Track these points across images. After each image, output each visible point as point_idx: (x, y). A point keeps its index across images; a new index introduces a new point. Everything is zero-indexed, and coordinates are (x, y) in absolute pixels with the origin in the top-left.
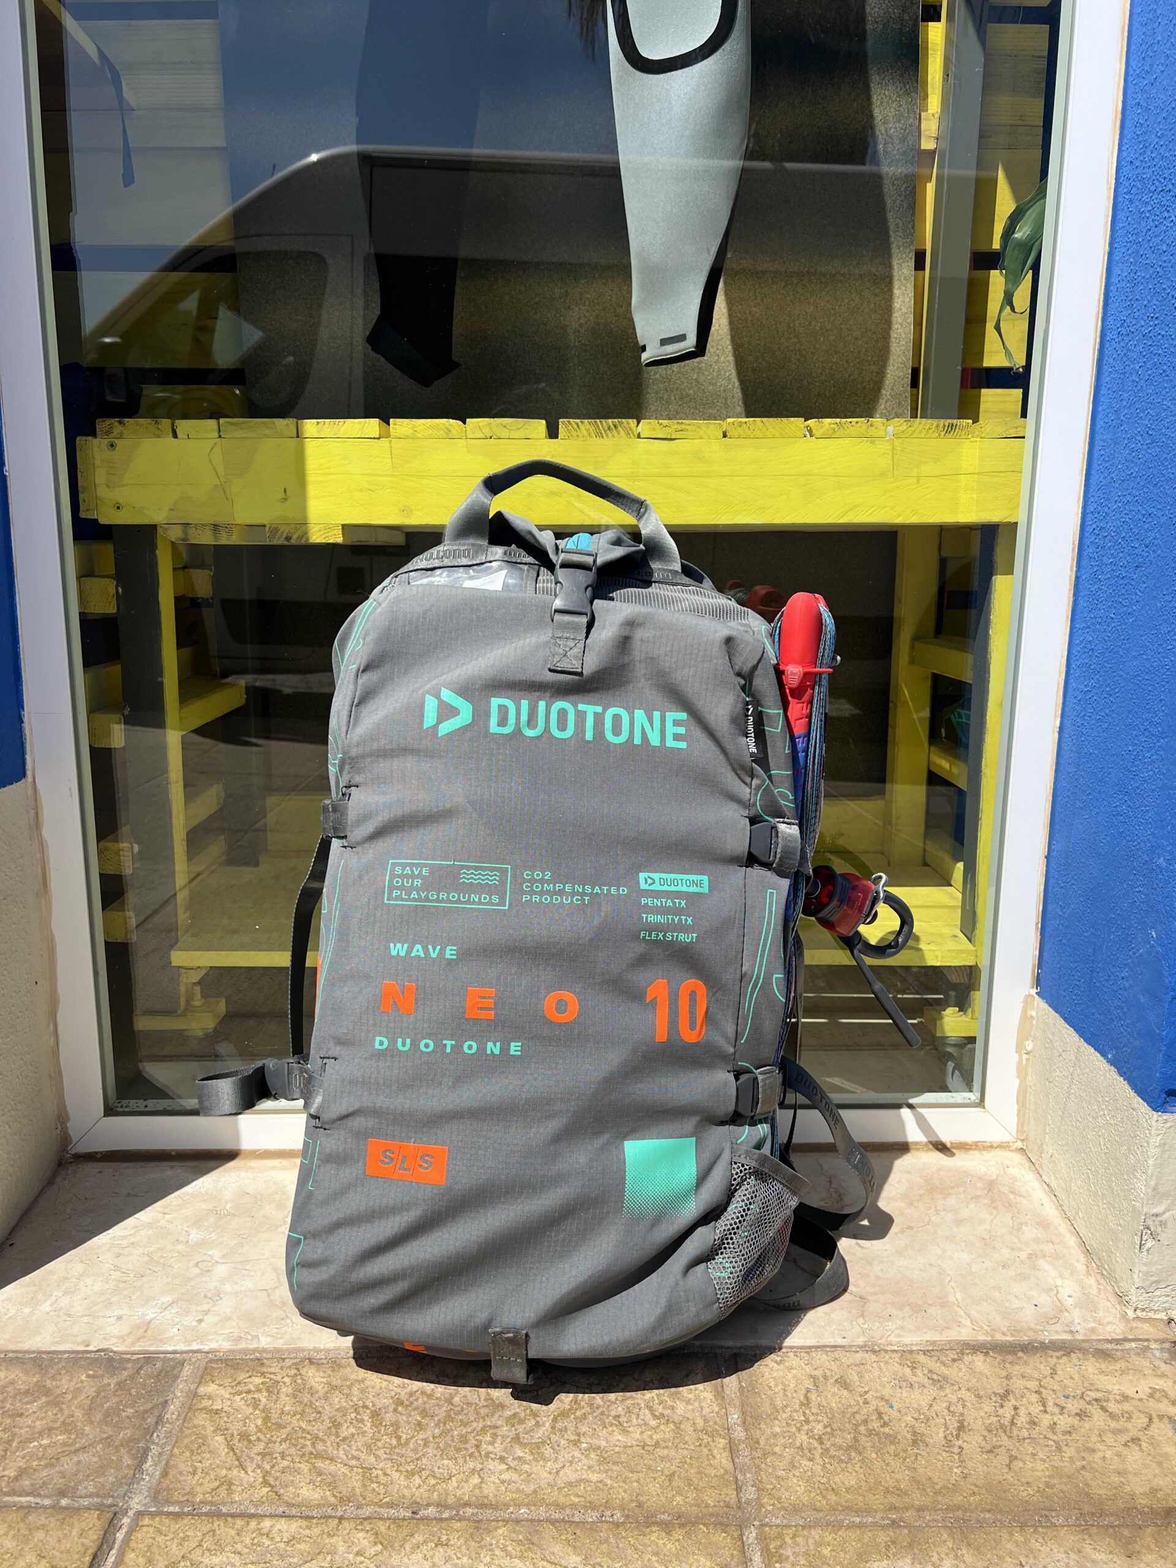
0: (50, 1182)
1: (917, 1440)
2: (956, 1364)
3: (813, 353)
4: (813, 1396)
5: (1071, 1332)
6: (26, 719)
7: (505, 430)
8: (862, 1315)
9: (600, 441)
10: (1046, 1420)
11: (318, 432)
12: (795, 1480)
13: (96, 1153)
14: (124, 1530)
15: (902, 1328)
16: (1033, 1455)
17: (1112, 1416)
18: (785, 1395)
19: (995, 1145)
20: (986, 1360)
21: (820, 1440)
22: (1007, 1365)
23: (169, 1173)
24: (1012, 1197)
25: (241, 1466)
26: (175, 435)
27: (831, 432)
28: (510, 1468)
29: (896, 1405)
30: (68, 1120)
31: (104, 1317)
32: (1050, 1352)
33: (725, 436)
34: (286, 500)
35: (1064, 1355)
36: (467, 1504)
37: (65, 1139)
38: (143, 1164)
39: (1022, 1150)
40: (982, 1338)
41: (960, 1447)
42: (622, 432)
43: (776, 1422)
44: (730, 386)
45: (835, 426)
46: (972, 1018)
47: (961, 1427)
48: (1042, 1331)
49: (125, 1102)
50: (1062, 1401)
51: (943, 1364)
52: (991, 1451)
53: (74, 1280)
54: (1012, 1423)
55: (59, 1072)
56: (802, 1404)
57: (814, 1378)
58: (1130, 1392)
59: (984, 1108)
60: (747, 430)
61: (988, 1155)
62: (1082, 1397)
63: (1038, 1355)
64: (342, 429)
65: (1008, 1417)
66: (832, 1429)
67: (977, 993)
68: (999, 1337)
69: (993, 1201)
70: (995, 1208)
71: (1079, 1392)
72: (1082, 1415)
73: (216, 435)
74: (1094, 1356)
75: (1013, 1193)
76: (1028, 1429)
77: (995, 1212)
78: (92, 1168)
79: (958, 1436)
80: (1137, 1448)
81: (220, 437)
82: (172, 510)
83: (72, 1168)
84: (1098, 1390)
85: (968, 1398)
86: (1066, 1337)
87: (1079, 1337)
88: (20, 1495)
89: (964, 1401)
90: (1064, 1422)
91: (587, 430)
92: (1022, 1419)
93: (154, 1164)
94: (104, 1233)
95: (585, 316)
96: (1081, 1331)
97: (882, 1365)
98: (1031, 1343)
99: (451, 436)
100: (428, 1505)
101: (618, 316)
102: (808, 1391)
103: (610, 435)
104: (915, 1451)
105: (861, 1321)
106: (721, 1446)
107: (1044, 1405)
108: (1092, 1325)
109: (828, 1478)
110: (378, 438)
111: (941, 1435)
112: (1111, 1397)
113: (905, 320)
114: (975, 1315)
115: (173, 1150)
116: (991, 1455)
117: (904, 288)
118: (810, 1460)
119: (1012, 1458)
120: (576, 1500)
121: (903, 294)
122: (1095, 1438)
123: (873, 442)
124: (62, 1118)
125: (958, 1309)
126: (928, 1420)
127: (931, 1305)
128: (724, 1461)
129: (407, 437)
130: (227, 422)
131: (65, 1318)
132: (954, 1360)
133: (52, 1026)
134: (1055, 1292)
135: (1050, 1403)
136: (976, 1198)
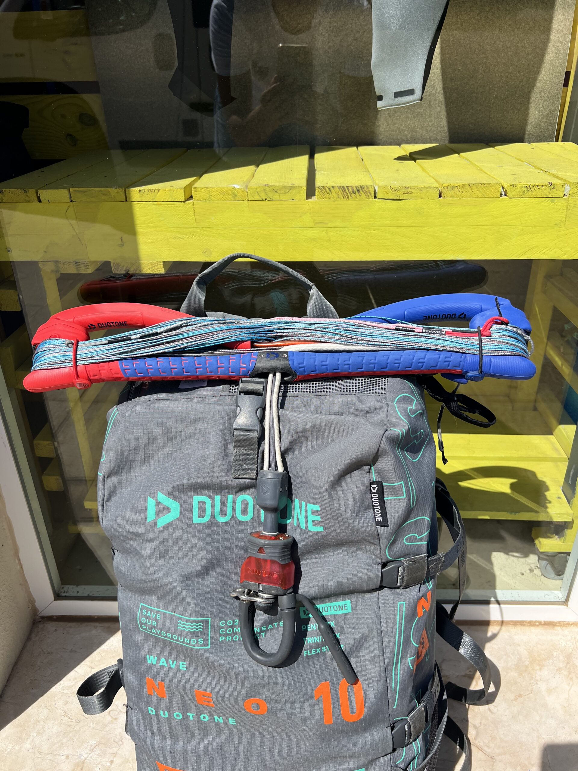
0: (28, 638)
7: (276, 194)
9: (345, 201)
11: (140, 197)
13: (53, 616)
23: (94, 632)
26: (40, 201)
27: (521, 193)
30: (35, 602)
31: (59, 755)
33: (440, 196)
34: (123, 245)
37: (35, 611)
38: (79, 623)
42: (363, 195)
45: (525, 189)
49: (66, 587)
53: (42, 723)
55: (25, 581)
59: (567, 606)
60: (458, 193)
61: (566, 631)
64: (158, 195)
73: (69, 201)
78: (51, 626)
81: (72, 201)
82: (46, 252)
83: (41, 626)
91: (337, 193)
93: (86, 624)
94: (58, 684)
99: (237, 199)
103: (354, 196)
110: (184, 202)
115: (95, 616)
123: (552, 201)
124: (31, 601)
129: (205, 200)
130: (76, 191)
131: (38, 755)
133: (17, 561)
136: (559, 669)
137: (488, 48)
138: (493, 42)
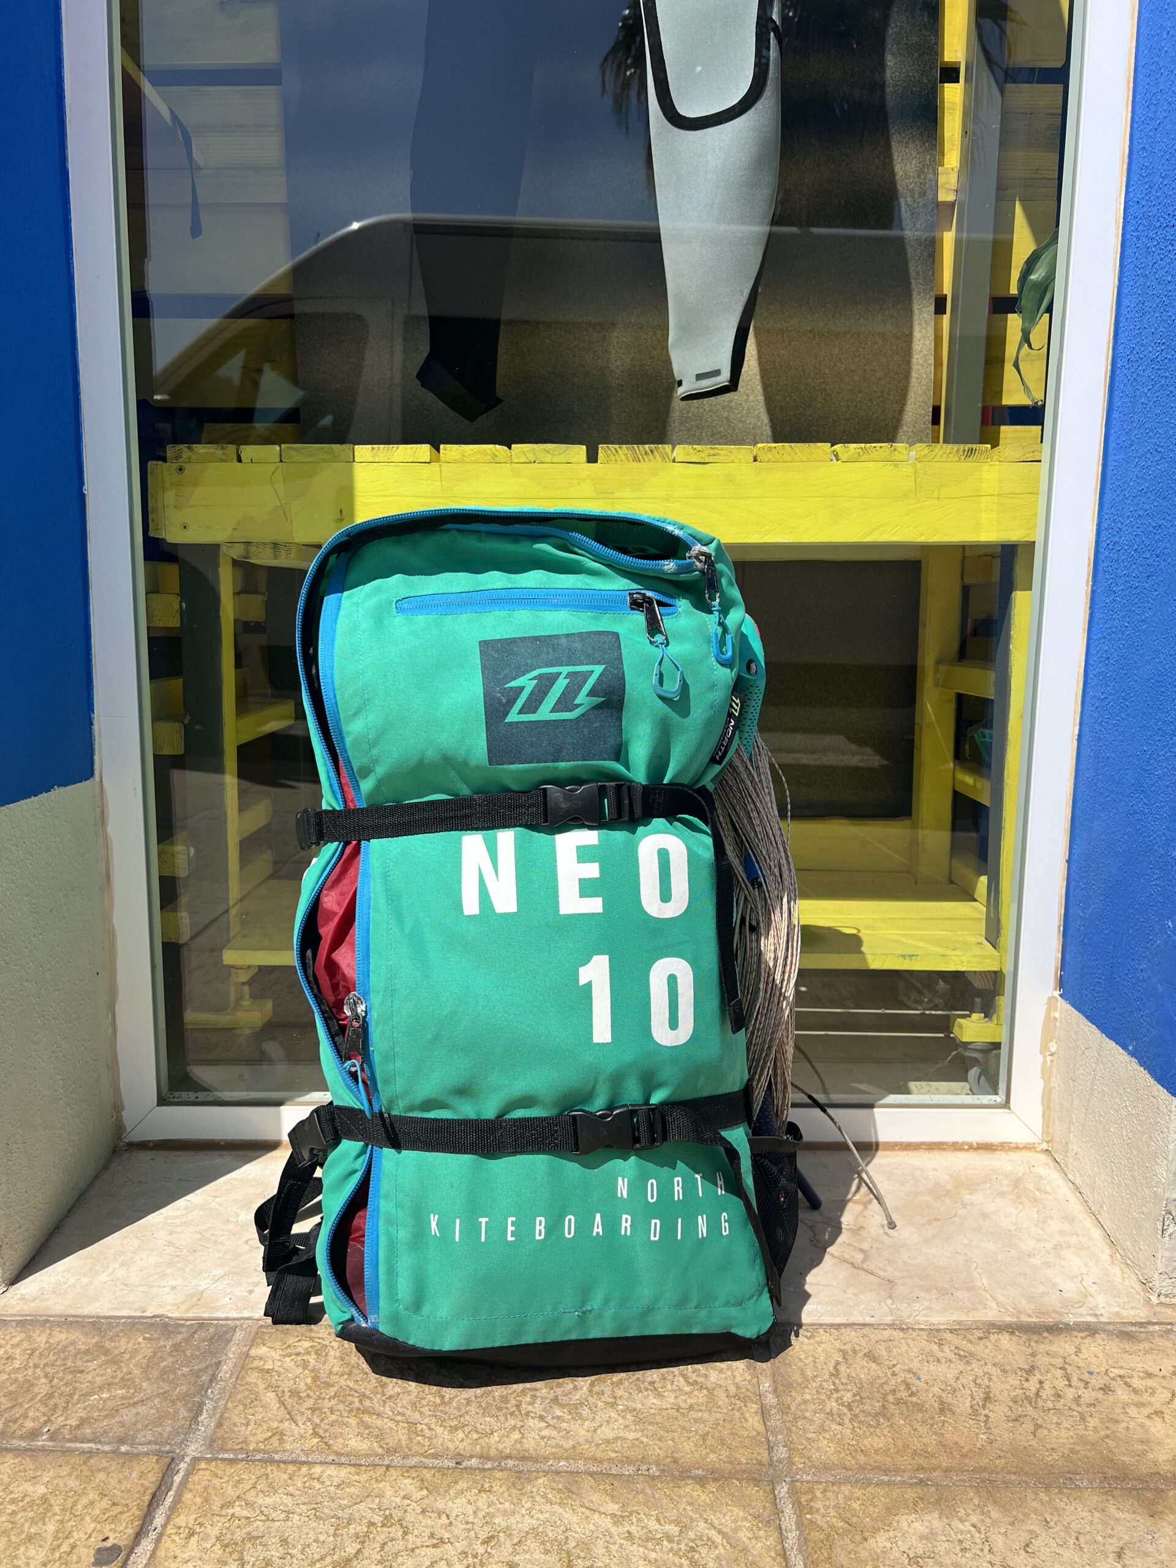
0: (105, 1167)
1: (944, 1408)
2: (982, 1342)
3: (838, 393)
4: (842, 1368)
5: (1096, 1315)
6: (95, 722)
7: (548, 455)
8: (891, 1297)
9: (636, 464)
10: (1070, 1393)
11: (373, 456)
12: (825, 1442)
13: (149, 1142)
14: (181, 1474)
15: (929, 1308)
16: (1058, 1424)
17: (1136, 1391)
18: (815, 1366)
19: (1021, 1146)
20: (1011, 1339)
21: (849, 1407)
22: (1033, 1344)
23: (219, 1161)
24: (1037, 1193)
25: (292, 1419)
26: (240, 460)
27: (856, 456)
28: (549, 1426)
29: (923, 1378)
30: (123, 1109)
31: (159, 1286)
32: (1075, 1333)
33: (755, 460)
34: (342, 520)
35: (1088, 1336)
36: (509, 1457)
37: (119, 1129)
38: (193, 1152)
39: (1047, 1151)
40: (1008, 1319)
41: (986, 1416)
42: (658, 457)
43: (807, 1390)
44: (759, 424)
45: (860, 450)
46: (997, 1024)
47: (987, 1398)
48: (1067, 1314)
49: (176, 1094)
50: (1086, 1377)
51: (970, 1341)
52: (1016, 1420)
53: (130, 1254)
54: (1037, 1395)
55: (115, 1061)
56: (832, 1375)
57: (844, 1353)
58: (1154, 1370)
59: (1009, 1109)
60: (776, 455)
61: (1013, 1156)
62: (1106, 1373)
63: (1063, 1335)
64: (396, 454)
65: (1034, 1390)
66: (861, 1398)
67: (1002, 998)
68: (1025, 1319)
69: (1018, 1197)
70: (1020, 1203)
71: (1103, 1369)
72: (1106, 1389)
73: (278, 460)
74: (1117, 1337)
75: (1038, 1190)
76: (1053, 1401)
77: (1021, 1207)
78: (144, 1156)
79: (984, 1406)
80: (1160, 1420)
81: (281, 461)
82: (235, 529)
83: (126, 1155)
84: (1121, 1367)
85: (994, 1373)
86: (1090, 1319)
87: (1103, 1319)
88: (82, 1442)
89: (990, 1375)
90: (1088, 1395)
91: (625, 455)
92: (1047, 1392)
93: (204, 1152)
94: (157, 1213)
95: (622, 359)
96: (1106, 1315)
97: (910, 1341)
98: (1056, 1324)
99: (497, 460)
100: (471, 1457)
101: (653, 358)
102: (838, 1363)
103: (646, 459)
104: (942, 1418)
105: (889, 1302)
106: (753, 1410)
107: (1069, 1380)
108: (1116, 1309)
109: (858, 1441)
110: (429, 463)
111: (968, 1404)
112: (1135, 1374)
113: (926, 361)
114: (1001, 1298)
115: (222, 1140)
116: (1017, 1424)
117: (924, 331)
118: (840, 1424)
119: (1038, 1427)
120: (614, 1455)
121: (924, 337)
122: (1118, 1410)
123: (896, 466)
124: (118, 1107)
125: (984, 1293)
126: (955, 1391)
127: (957, 1289)
128: (756, 1424)
129: (456, 462)
130: (289, 448)
131: (122, 1287)
132: (980, 1338)
133: (110, 1016)
134: (1080, 1279)
135: (1075, 1379)
136: (1002, 1194)
137: (827, 371)
138: (832, 364)
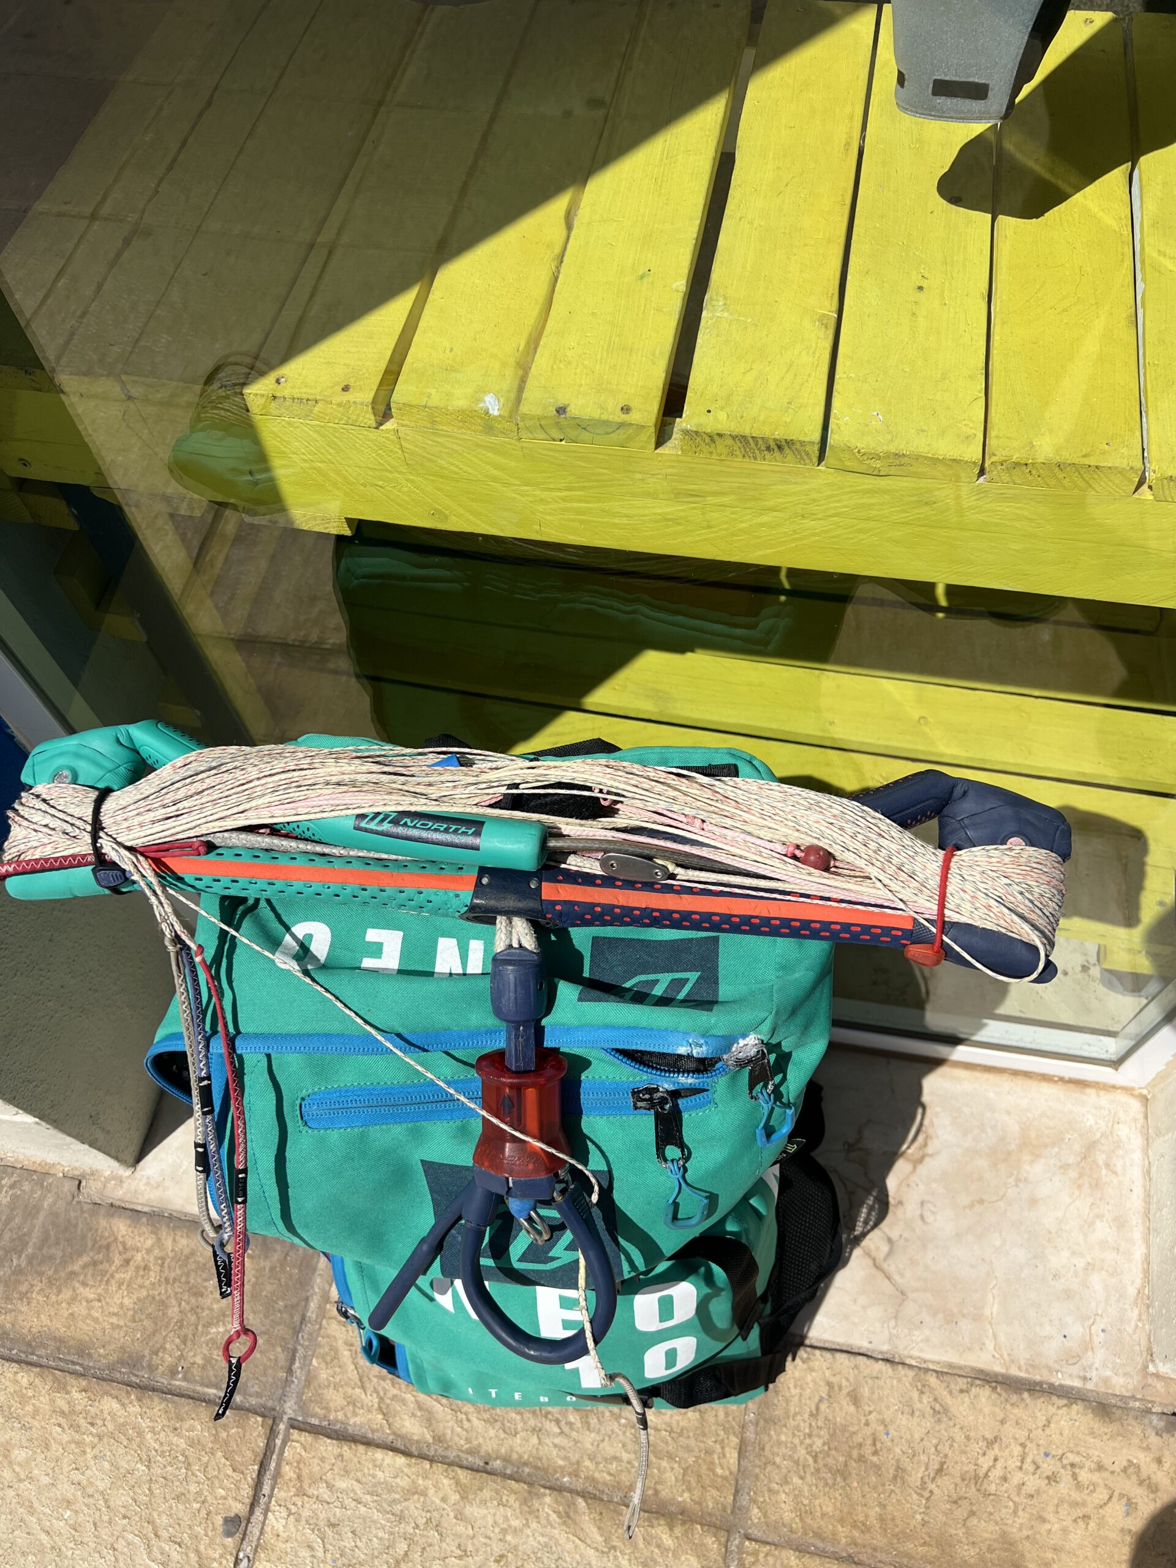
1: (899, 1475)
2: (962, 1395)
4: (823, 1407)
5: (1085, 1379)
8: (896, 1318)
9: (748, 463)
10: (1017, 1478)
12: (783, 1496)
14: (281, 1436)
15: (927, 1340)
16: (991, 1514)
17: (1079, 1486)
18: (800, 1401)
20: (990, 1397)
21: (815, 1459)
22: (1008, 1407)
24: (1104, 1172)
25: (363, 1388)
28: (562, 1432)
29: (892, 1432)
32: (1054, 1398)
35: (1065, 1405)
36: (526, 1464)
39: (1144, 1100)
40: (998, 1369)
41: (931, 1492)
43: (784, 1429)
47: (940, 1471)
48: (1057, 1372)
50: (1040, 1460)
51: (951, 1393)
52: (955, 1502)
54: (986, 1475)
56: (811, 1415)
57: (830, 1385)
58: (1107, 1462)
62: (1060, 1459)
63: (1042, 1399)
64: (315, 411)
65: (985, 1467)
66: (830, 1449)
68: (1014, 1372)
69: (1081, 1175)
70: (1080, 1187)
71: (1060, 1452)
72: (1052, 1479)
74: (1093, 1411)
75: (1107, 1165)
76: (997, 1485)
77: (1077, 1193)
79: (933, 1479)
80: (1083, 1526)
84: (1078, 1453)
85: (957, 1438)
86: (1077, 1383)
87: (1090, 1386)
89: (953, 1440)
90: (1033, 1483)
91: (729, 446)
92: (996, 1473)
96: (1094, 1380)
97: (895, 1382)
98: (1040, 1384)
99: (494, 433)
100: (497, 1458)
102: (821, 1400)
103: (768, 457)
104: (892, 1487)
105: (892, 1323)
106: (732, 1444)
107: (1022, 1462)
108: (1109, 1373)
109: (810, 1501)
110: (376, 428)
111: (920, 1475)
112: (1088, 1464)
114: (1002, 1338)
116: (954, 1507)
118: (802, 1478)
119: (972, 1513)
122: (1051, 1508)
125: (988, 1326)
126: (914, 1456)
127: (964, 1316)
128: (732, 1461)
132: (962, 1391)
134: (1091, 1321)
135: (1029, 1460)
